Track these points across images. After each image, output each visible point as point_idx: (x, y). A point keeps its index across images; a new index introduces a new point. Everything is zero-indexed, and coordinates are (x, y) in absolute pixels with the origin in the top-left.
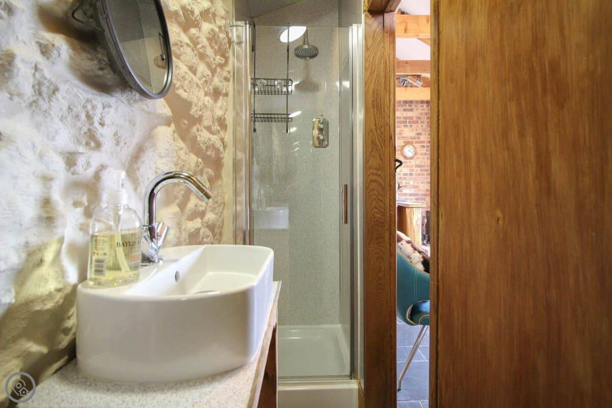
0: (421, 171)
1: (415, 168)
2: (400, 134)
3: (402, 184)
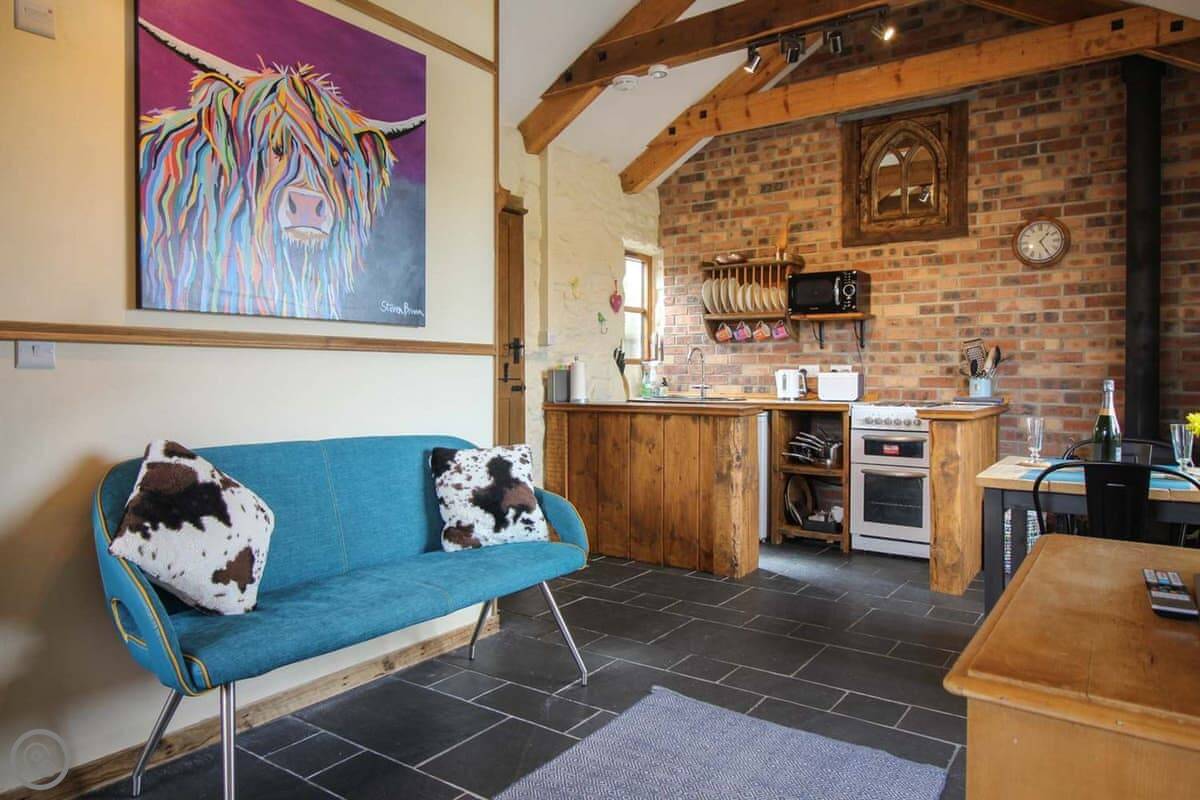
0: (1088, 305)
1: (1065, 294)
2: (1011, 189)
3: (1015, 348)
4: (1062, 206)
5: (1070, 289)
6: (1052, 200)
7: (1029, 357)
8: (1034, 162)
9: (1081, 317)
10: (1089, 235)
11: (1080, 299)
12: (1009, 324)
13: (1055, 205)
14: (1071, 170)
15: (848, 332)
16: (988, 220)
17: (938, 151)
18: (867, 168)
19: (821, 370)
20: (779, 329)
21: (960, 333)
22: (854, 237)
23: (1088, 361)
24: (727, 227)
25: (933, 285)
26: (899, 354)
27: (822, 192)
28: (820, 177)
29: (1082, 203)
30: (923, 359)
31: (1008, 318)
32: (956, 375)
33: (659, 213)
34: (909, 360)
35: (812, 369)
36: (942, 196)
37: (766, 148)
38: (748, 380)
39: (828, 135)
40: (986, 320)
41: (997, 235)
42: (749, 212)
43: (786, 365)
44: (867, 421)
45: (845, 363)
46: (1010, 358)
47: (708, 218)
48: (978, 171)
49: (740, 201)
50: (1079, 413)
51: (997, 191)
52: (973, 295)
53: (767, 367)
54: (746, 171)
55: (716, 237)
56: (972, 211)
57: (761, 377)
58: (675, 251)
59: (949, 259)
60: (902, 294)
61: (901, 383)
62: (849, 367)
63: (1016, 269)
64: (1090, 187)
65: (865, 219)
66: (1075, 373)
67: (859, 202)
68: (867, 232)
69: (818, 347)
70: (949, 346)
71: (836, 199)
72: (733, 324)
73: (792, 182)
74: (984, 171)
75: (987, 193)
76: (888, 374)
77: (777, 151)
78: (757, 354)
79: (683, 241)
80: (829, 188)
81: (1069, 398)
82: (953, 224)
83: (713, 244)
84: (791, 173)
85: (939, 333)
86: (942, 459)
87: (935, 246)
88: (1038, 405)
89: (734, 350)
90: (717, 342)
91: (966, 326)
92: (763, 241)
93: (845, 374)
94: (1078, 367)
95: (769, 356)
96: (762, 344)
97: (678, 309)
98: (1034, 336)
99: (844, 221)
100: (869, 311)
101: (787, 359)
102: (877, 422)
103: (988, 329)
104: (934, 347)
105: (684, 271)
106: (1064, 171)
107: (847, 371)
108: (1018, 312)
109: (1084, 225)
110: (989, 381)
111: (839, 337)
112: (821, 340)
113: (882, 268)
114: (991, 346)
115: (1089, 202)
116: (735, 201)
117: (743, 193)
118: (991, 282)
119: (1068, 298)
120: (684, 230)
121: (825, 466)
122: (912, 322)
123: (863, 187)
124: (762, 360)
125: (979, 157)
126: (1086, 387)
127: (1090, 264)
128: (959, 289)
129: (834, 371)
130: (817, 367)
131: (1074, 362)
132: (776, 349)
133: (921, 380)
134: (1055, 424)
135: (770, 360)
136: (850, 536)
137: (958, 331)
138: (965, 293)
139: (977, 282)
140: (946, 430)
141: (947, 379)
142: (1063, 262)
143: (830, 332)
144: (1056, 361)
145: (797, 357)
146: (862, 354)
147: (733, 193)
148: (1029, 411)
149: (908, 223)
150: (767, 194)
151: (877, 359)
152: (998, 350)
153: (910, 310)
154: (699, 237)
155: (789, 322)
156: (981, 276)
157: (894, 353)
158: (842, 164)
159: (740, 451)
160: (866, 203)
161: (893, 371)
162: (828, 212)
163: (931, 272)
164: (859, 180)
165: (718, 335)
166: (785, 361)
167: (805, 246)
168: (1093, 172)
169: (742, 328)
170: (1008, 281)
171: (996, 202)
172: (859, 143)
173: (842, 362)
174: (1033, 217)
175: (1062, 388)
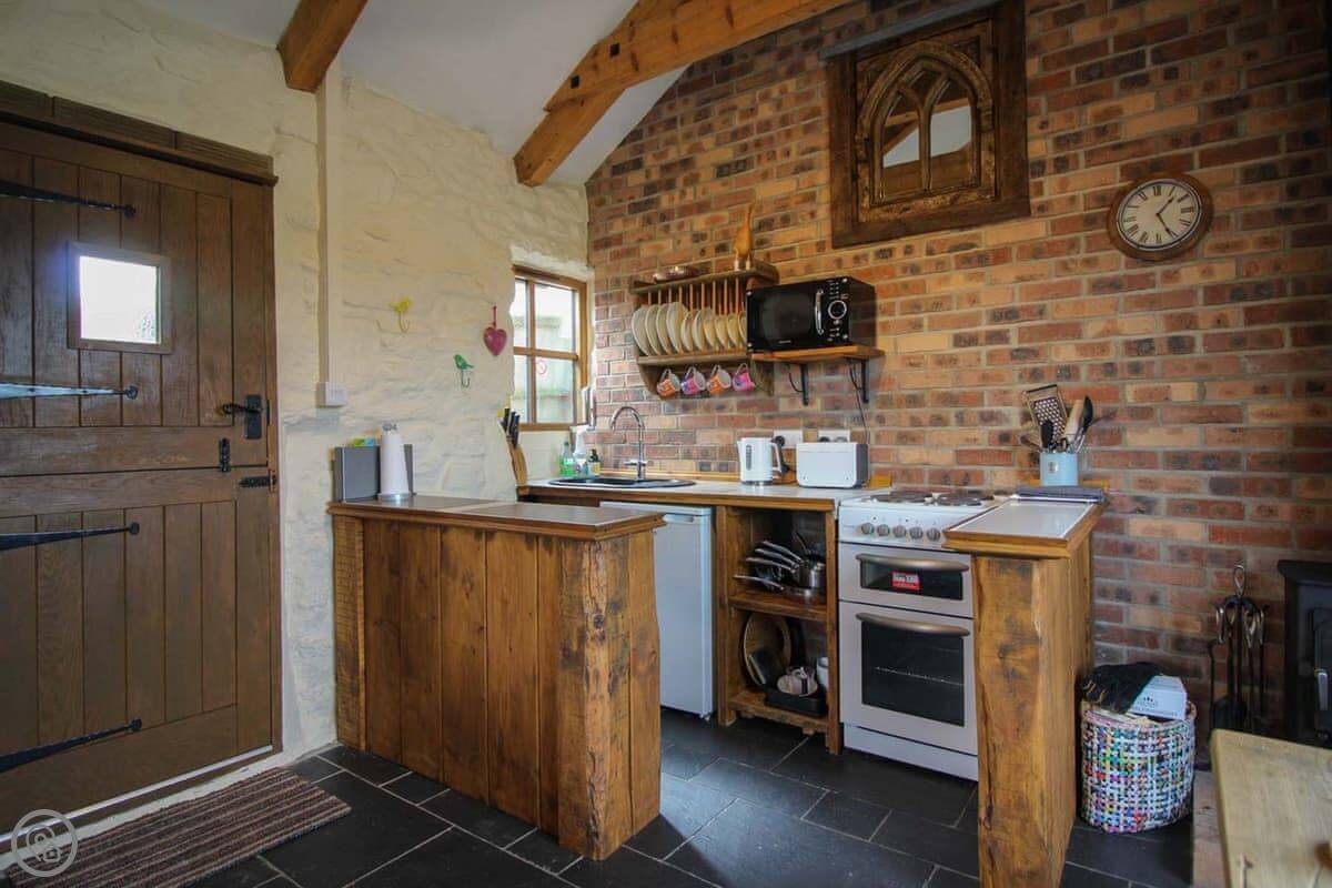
0: (1250, 322)
1: (1206, 304)
2: (1101, 132)
3: (1117, 400)
4: (1195, 151)
5: (1215, 294)
6: (1176, 142)
7: (1142, 414)
8: (1143, 81)
9: (1239, 342)
10: (1250, 197)
11: (1234, 312)
12: (1107, 359)
13: (1183, 151)
14: (1209, 87)
15: (841, 378)
16: (1063, 186)
17: (976, 83)
18: (866, 123)
19: (805, 440)
20: (742, 377)
21: (1021, 376)
22: (849, 232)
23: (1252, 420)
24: (673, 230)
25: (973, 300)
26: (924, 412)
27: (803, 168)
28: (799, 147)
29: (1232, 142)
30: (961, 420)
31: (1103, 348)
32: (1017, 445)
33: (587, 220)
34: (939, 421)
35: (793, 436)
36: (986, 156)
37: (722, 112)
38: (705, 453)
39: (808, 81)
40: (1064, 352)
41: (1079, 211)
42: (701, 208)
43: (756, 430)
44: (865, 529)
45: (841, 427)
46: (1110, 416)
47: (648, 221)
48: (1044, 108)
49: (690, 191)
50: (1239, 513)
51: (1077, 138)
52: (1041, 312)
53: (727, 433)
54: (698, 148)
55: (659, 248)
56: (1034, 175)
57: (722, 450)
58: (609, 269)
59: (1000, 256)
60: (925, 317)
61: (925, 459)
62: (846, 433)
63: (1115, 265)
64: (1246, 113)
65: (866, 203)
66: (1228, 442)
67: (855, 177)
68: (868, 222)
69: (800, 401)
70: (1002, 397)
71: (822, 176)
72: (681, 370)
73: (759, 157)
74: (1053, 107)
75: (1061, 142)
76: (905, 444)
77: (737, 114)
78: (717, 414)
79: (617, 256)
80: (810, 161)
81: (1217, 486)
82: (1003, 198)
83: (656, 257)
84: (758, 144)
85: (985, 378)
86: (1001, 638)
87: (974, 236)
88: (1162, 497)
89: (686, 408)
90: (663, 398)
91: (1029, 365)
92: (722, 248)
93: (840, 446)
94: (1234, 430)
95: (732, 418)
96: (723, 400)
97: (614, 352)
98: (1151, 377)
99: (834, 207)
100: (874, 344)
101: (757, 422)
102: (882, 531)
103: (1067, 369)
104: (977, 399)
105: (620, 299)
106: (1197, 91)
107: (845, 440)
108: (1120, 338)
109: (1237, 182)
110: (1074, 455)
111: (830, 386)
112: (804, 391)
113: (892, 275)
114: (1075, 397)
115: (1247, 139)
116: (683, 193)
117: (693, 180)
118: (1071, 289)
119: (1215, 309)
120: (619, 239)
121: (801, 601)
122: (941, 361)
123: (861, 153)
124: (723, 423)
125: (1042, 85)
126: (1250, 468)
127: (1251, 249)
128: (1017, 304)
129: (824, 440)
130: (799, 433)
131: (1227, 421)
132: (741, 406)
133: (959, 454)
134: (1192, 531)
135: (735, 423)
136: (841, 726)
137: (1016, 374)
138: (1027, 309)
139: (1046, 291)
140: (1008, 579)
141: (1000, 451)
142: (1200, 247)
143: (817, 378)
144: (1192, 421)
145: (770, 417)
146: (865, 411)
147: (680, 182)
148: (1145, 507)
149: (932, 203)
150: (726, 178)
151: (888, 422)
152: (1088, 404)
153: (937, 342)
154: (638, 248)
155: (754, 366)
156: (1055, 280)
157: (915, 411)
158: (830, 120)
159: (603, 608)
160: (867, 178)
161: (913, 439)
162: (811, 198)
163: (971, 278)
164: (854, 142)
165: (659, 387)
166: (754, 426)
167: (779, 251)
168: (1250, 86)
169: (691, 376)
170: (1098, 287)
171: (1076, 155)
172: (854, 86)
173: (836, 425)
174: (1142, 175)
175: (1204, 467)
